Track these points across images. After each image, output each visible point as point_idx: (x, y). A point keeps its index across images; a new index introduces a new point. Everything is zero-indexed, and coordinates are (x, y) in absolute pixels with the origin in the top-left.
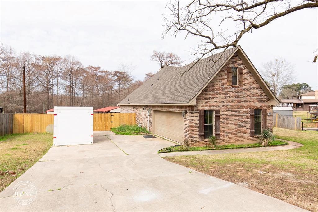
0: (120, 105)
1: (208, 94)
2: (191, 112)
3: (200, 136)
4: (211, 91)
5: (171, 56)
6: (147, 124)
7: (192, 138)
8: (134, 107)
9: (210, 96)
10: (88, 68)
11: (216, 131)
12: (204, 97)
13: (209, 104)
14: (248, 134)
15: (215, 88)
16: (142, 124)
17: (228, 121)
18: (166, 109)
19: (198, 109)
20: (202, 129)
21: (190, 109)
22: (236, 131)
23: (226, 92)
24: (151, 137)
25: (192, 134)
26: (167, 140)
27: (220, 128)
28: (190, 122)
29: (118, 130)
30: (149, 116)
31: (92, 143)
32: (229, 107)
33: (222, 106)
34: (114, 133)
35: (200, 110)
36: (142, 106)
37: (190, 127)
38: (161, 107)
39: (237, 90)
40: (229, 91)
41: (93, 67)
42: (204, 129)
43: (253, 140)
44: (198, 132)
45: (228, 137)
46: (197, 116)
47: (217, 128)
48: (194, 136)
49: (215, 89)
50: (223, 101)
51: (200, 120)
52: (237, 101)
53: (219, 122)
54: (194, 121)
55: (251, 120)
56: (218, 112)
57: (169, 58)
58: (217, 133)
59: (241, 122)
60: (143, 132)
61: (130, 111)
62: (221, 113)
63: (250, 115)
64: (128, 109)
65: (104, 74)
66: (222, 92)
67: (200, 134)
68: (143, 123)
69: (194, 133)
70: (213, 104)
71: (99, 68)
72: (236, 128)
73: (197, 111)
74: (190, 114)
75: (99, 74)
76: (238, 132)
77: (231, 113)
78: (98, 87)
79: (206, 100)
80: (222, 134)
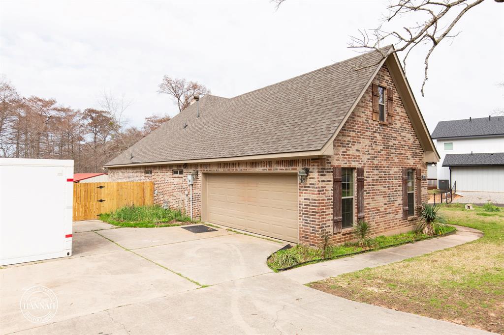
0: (109, 168)
1: (345, 136)
2: (321, 172)
3: (336, 223)
4: (351, 128)
5: (195, 87)
6: (186, 203)
7: (321, 228)
8: (148, 169)
9: (349, 139)
10: (30, 100)
11: (358, 212)
12: (340, 140)
13: (348, 155)
14: (400, 215)
15: (356, 124)
16: (171, 204)
17: (374, 190)
18: (242, 169)
19: (331, 166)
20: (338, 208)
21: (318, 166)
22: (385, 209)
23: (372, 134)
24: (203, 229)
25: (322, 218)
26: (245, 234)
27: (365, 205)
28: (319, 194)
29: (119, 218)
30: (192, 185)
31: (68, 254)
32: (376, 162)
33: (367, 162)
34: (110, 226)
35: (334, 168)
36: (170, 166)
37: (319, 203)
38: (226, 164)
39: (386, 131)
40: (376, 132)
41: (40, 100)
42: (341, 209)
43: (407, 226)
44: (331, 214)
45: (374, 222)
46: (330, 181)
47: (360, 204)
48: (325, 224)
49: (356, 126)
50: (368, 151)
51: (334, 190)
52: (385, 152)
53: (363, 193)
54: (326, 190)
55: (404, 189)
56: (360, 172)
57: (192, 91)
58: (361, 215)
59: (391, 193)
60: (178, 221)
61: (139, 177)
62: (366, 174)
63: (403, 179)
64: (131, 174)
65: (63, 114)
66: (367, 133)
67: (335, 218)
68: (174, 201)
69: (325, 218)
70: (353, 155)
71: (52, 102)
72: (385, 204)
73: (330, 169)
74: (319, 175)
75: (53, 113)
76: (389, 211)
77: (378, 175)
78: (50, 138)
79: (343, 147)
80: (367, 217)
